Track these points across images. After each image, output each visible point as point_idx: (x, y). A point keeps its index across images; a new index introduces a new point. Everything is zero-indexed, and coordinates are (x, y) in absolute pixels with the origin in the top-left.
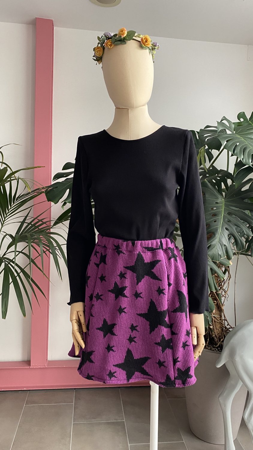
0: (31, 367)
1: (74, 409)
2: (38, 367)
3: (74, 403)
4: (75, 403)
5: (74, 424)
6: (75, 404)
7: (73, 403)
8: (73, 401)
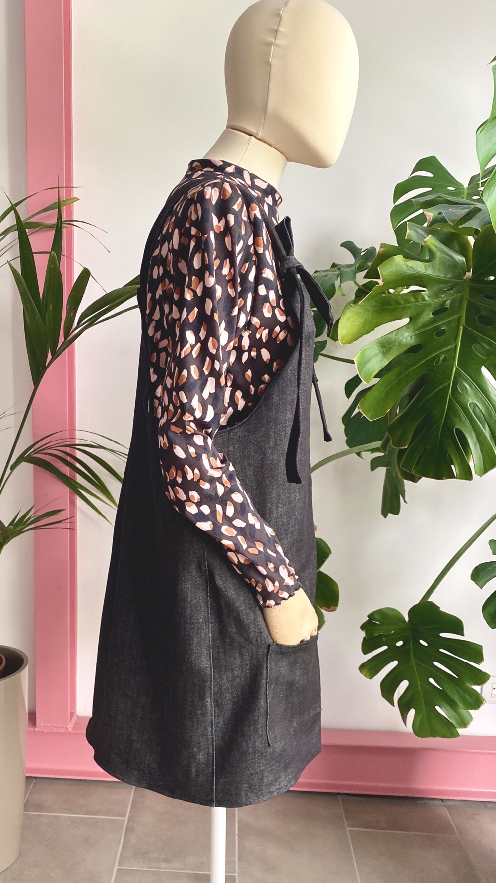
0: (36, 729)
1: (126, 832)
2: (53, 729)
3: (126, 819)
4: (129, 818)
5: (118, 870)
6: (129, 821)
7: (125, 817)
8: (125, 813)
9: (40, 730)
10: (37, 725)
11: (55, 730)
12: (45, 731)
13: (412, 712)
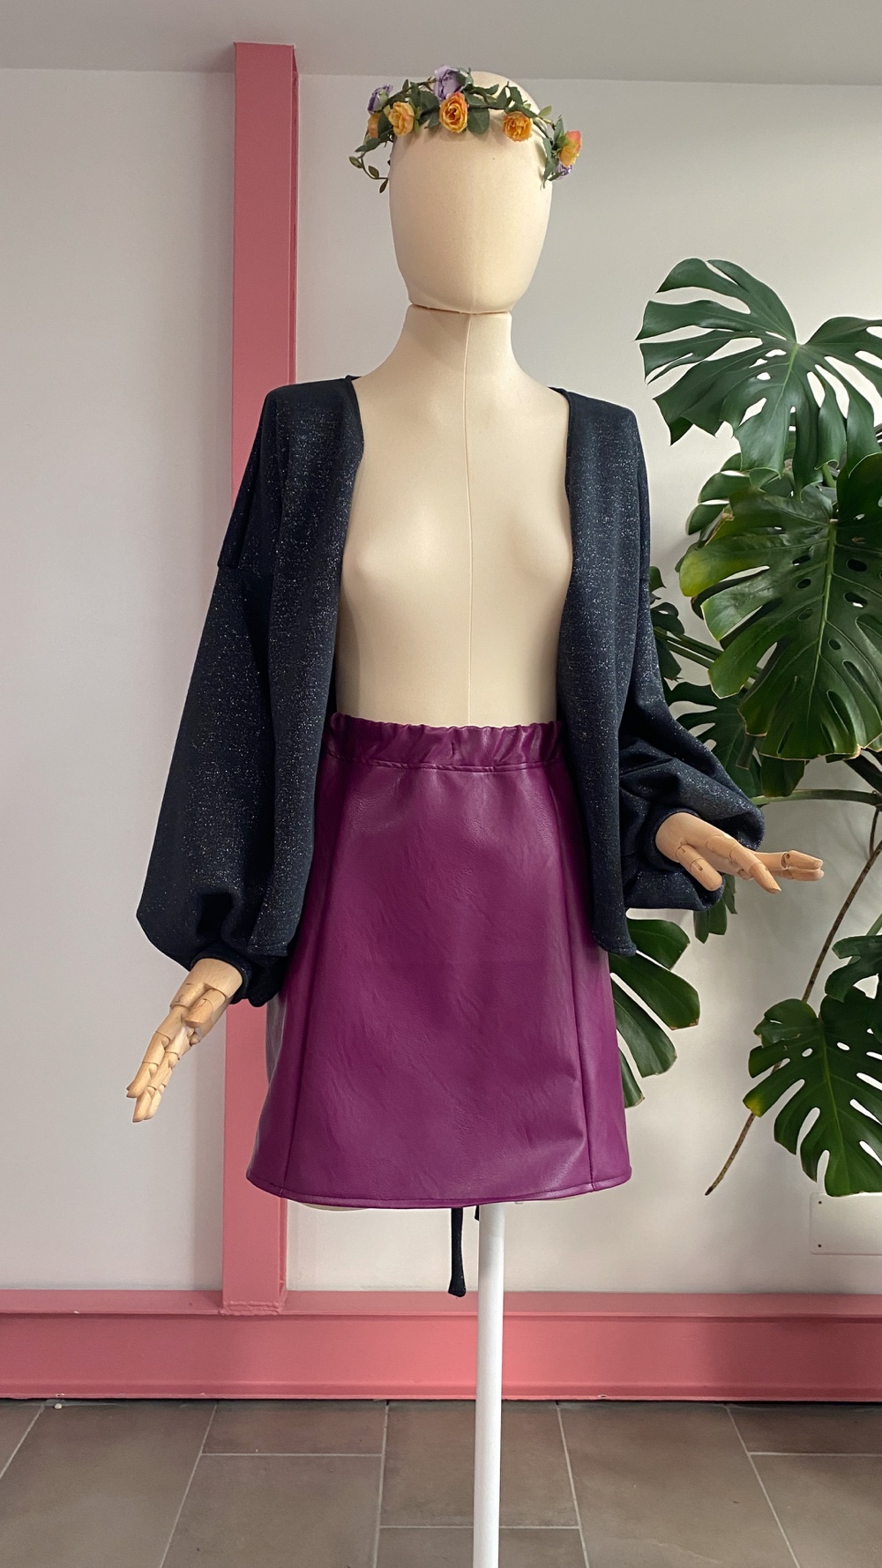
1: (385, 1472)
3: (383, 1456)
4: (386, 1455)
5: (382, 1531)
6: (387, 1459)
7: (379, 1452)
8: (380, 1447)
9: (230, 1313)
10: (225, 1306)
11: (254, 1312)
12: (238, 1314)
13: (826, 1154)
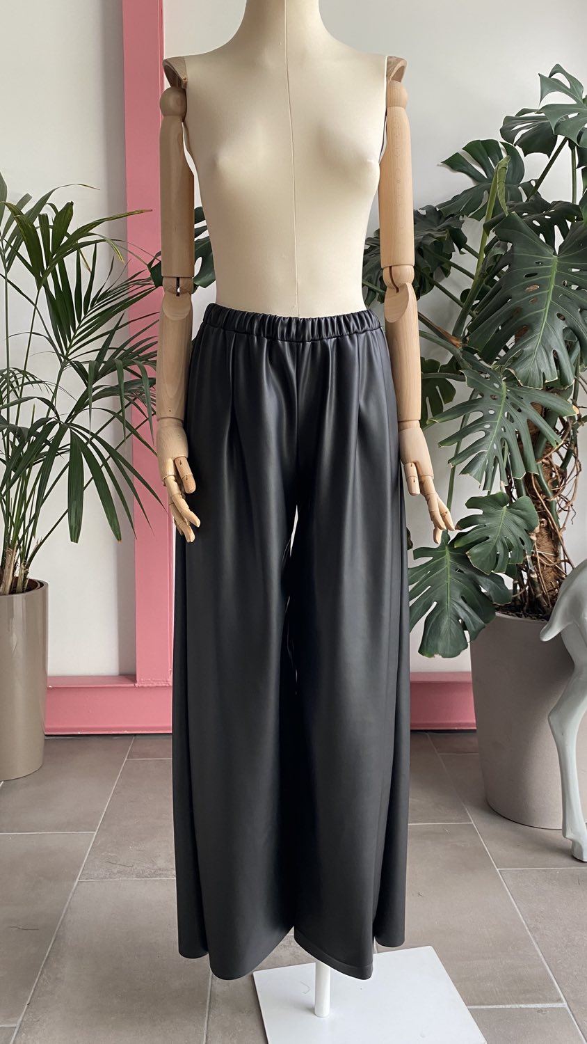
0: (137, 685)
2: (153, 684)
9: (140, 685)
10: (138, 680)
11: (155, 684)
12: (145, 686)
